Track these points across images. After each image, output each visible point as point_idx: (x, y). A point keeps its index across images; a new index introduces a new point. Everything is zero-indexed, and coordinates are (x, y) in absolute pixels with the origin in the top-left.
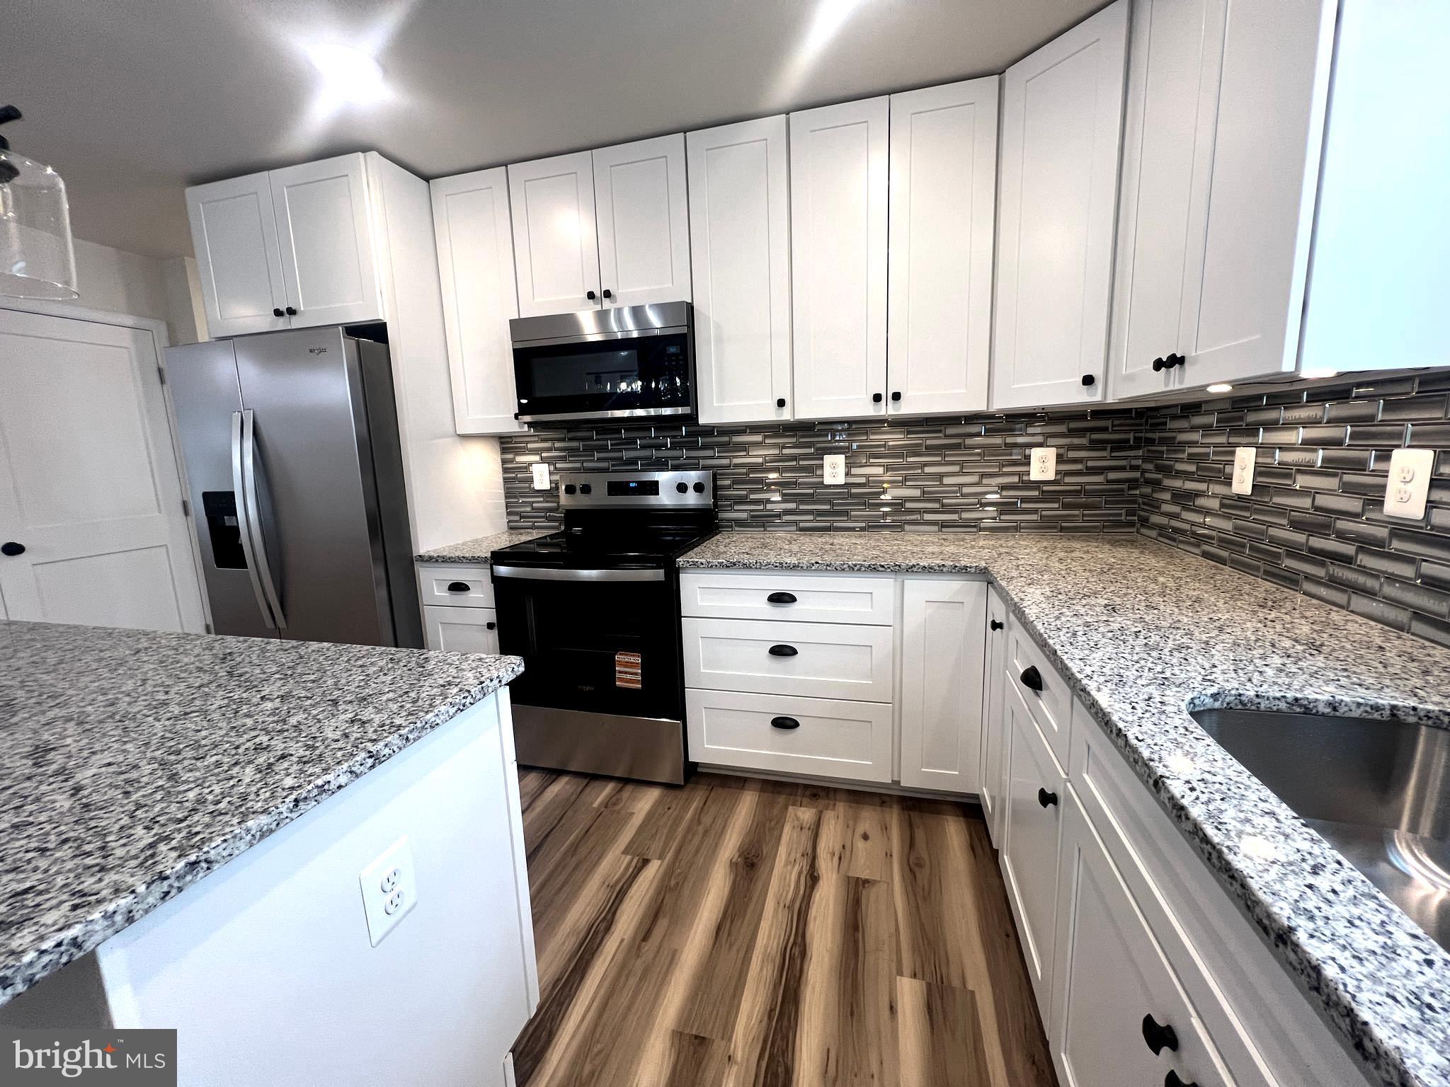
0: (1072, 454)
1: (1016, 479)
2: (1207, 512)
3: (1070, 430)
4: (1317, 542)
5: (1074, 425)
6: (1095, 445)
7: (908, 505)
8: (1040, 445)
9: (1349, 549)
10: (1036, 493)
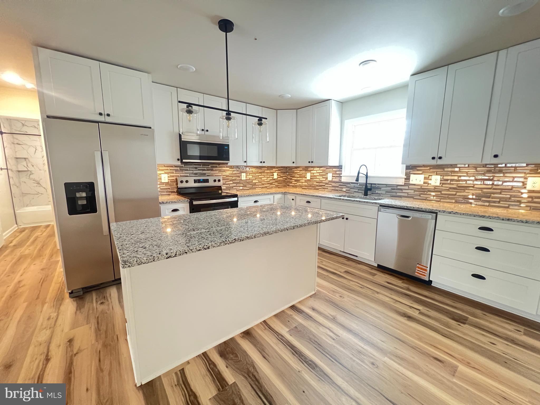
0: (279, 174)
1: (272, 178)
2: (302, 182)
3: (279, 170)
4: (320, 184)
5: (279, 169)
6: (282, 173)
7: (256, 184)
8: (275, 172)
9: (324, 184)
10: (275, 181)
